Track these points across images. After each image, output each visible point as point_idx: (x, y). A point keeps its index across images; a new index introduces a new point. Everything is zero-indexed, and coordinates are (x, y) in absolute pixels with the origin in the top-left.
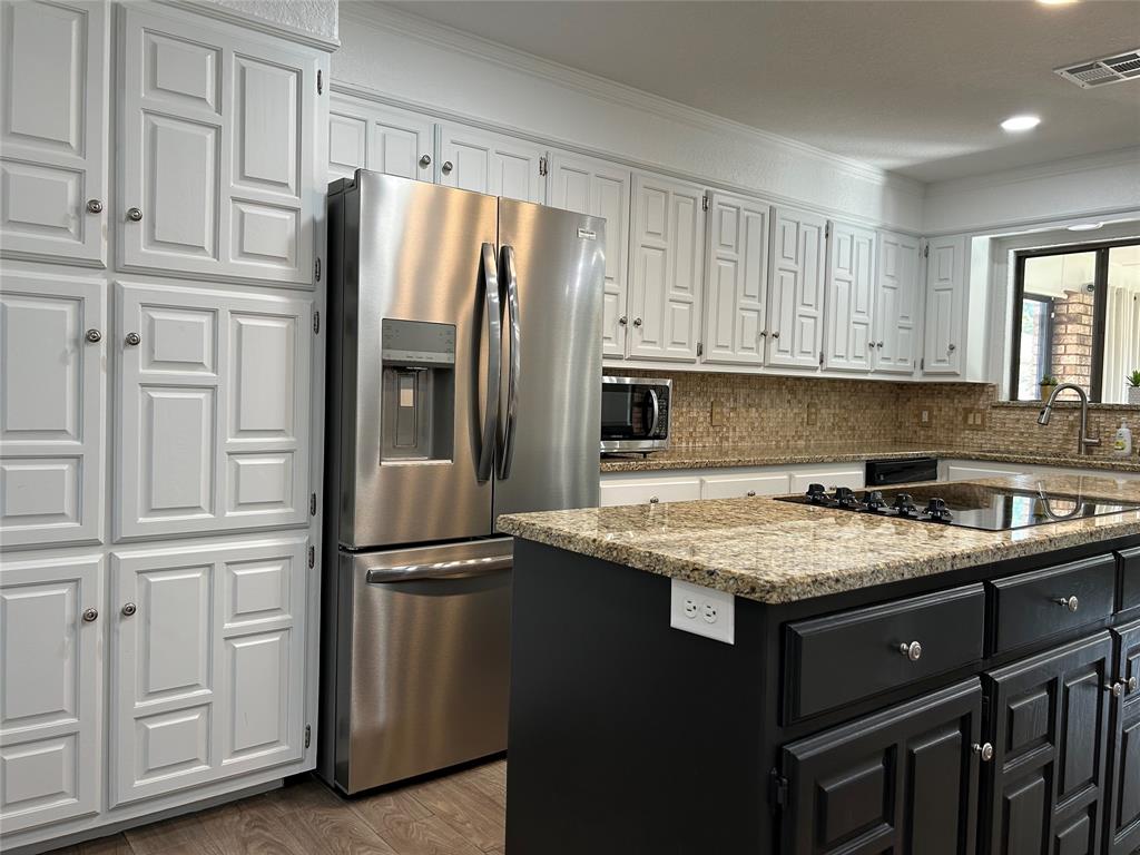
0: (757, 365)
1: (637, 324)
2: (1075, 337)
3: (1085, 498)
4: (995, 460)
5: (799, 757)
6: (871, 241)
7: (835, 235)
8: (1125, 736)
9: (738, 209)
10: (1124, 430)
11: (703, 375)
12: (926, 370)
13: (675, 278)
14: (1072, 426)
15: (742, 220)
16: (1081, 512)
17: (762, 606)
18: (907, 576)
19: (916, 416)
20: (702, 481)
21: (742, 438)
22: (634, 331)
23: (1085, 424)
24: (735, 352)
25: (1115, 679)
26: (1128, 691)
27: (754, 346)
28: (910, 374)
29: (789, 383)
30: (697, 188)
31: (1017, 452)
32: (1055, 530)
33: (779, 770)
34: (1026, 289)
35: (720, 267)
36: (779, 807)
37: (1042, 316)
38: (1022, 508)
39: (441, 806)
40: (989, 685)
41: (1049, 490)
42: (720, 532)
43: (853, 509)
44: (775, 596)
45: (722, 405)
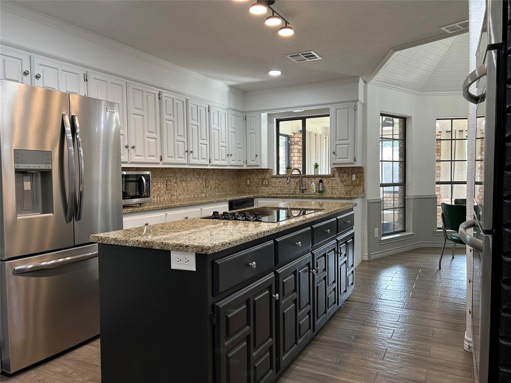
0: (185, 164)
1: (133, 148)
2: (297, 150)
3: (302, 209)
4: (273, 197)
5: (220, 306)
6: (225, 114)
7: (212, 111)
8: (317, 287)
9: (173, 99)
10: (313, 184)
11: (162, 169)
12: (248, 164)
13: (148, 128)
14: (297, 183)
15: (175, 104)
16: (301, 214)
17: (206, 255)
18: (251, 240)
19: (245, 182)
20: (166, 214)
21: (180, 195)
22: (132, 151)
23: (301, 182)
24: (176, 159)
25: (313, 268)
26: (317, 272)
27: (183, 156)
28: (242, 166)
29: (197, 171)
30: (155, 90)
31: (280, 194)
32: (293, 220)
33: (214, 312)
34: (280, 132)
35: (167, 124)
36: (214, 325)
37: (286, 142)
38: (283, 214)
39: (59, 369)
40: (276, 274)
41: (291, 207)
42: (185, 232)
43: (229, 219)
44: (210, 251)
45: (171, 181)
